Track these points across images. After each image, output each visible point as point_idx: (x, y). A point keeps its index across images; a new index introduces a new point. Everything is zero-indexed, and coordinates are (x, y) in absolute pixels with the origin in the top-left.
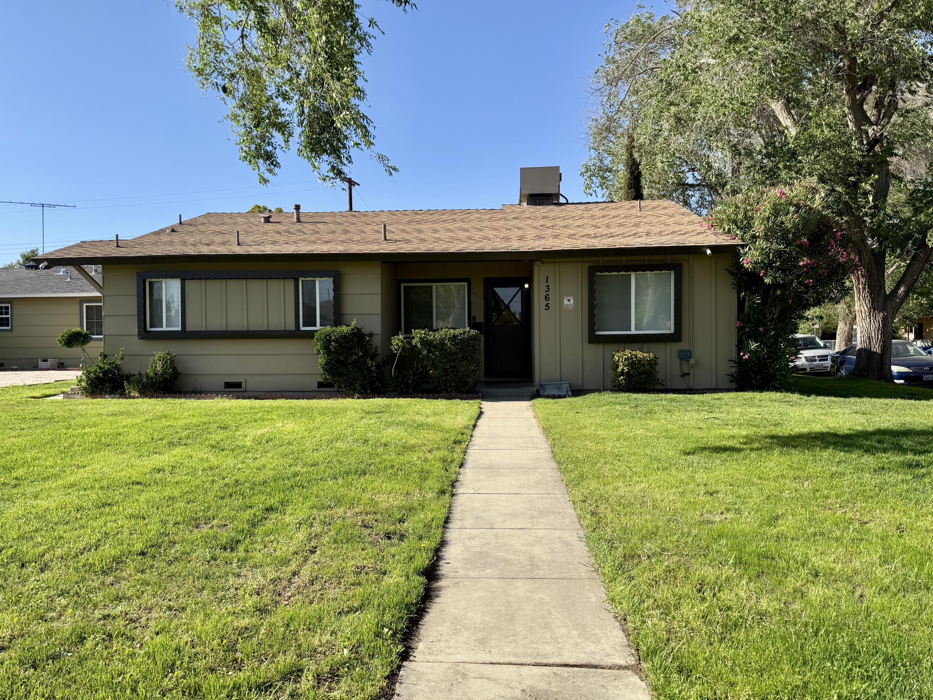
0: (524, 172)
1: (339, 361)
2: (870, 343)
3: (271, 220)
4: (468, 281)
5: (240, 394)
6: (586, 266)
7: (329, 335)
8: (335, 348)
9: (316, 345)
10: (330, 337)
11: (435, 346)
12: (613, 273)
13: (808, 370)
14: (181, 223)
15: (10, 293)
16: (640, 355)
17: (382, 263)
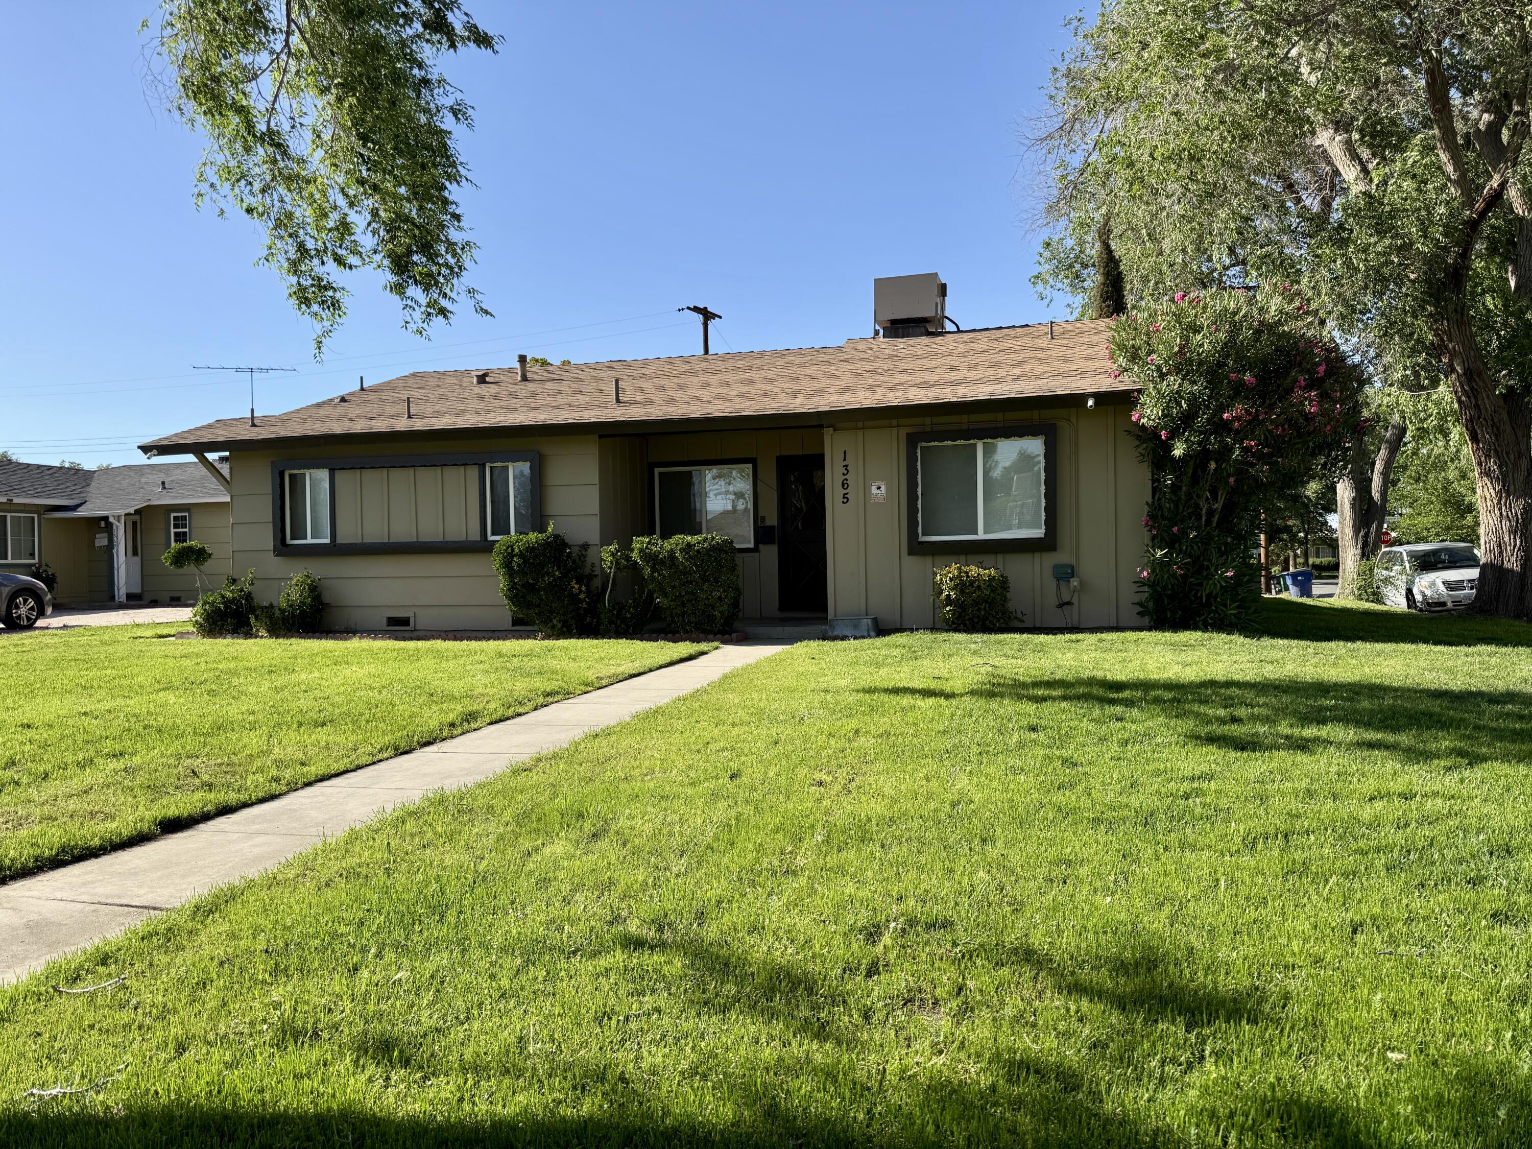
0: (882, 285)
1: (526, 586)
2: (1501, 553)
3: (488, 379)
4: (753, 461)
5: (407, 635)
6: (903, 432)
7: (511, 547)
8: (519, 565)
9: (494, 562)
10: (513, 550)
11: (662, 562)
12: (946, 443)
13: (1450, 605)
14: (362, 389)
15: (186, 497)
16: (974, 571)
17: (600, 437)
